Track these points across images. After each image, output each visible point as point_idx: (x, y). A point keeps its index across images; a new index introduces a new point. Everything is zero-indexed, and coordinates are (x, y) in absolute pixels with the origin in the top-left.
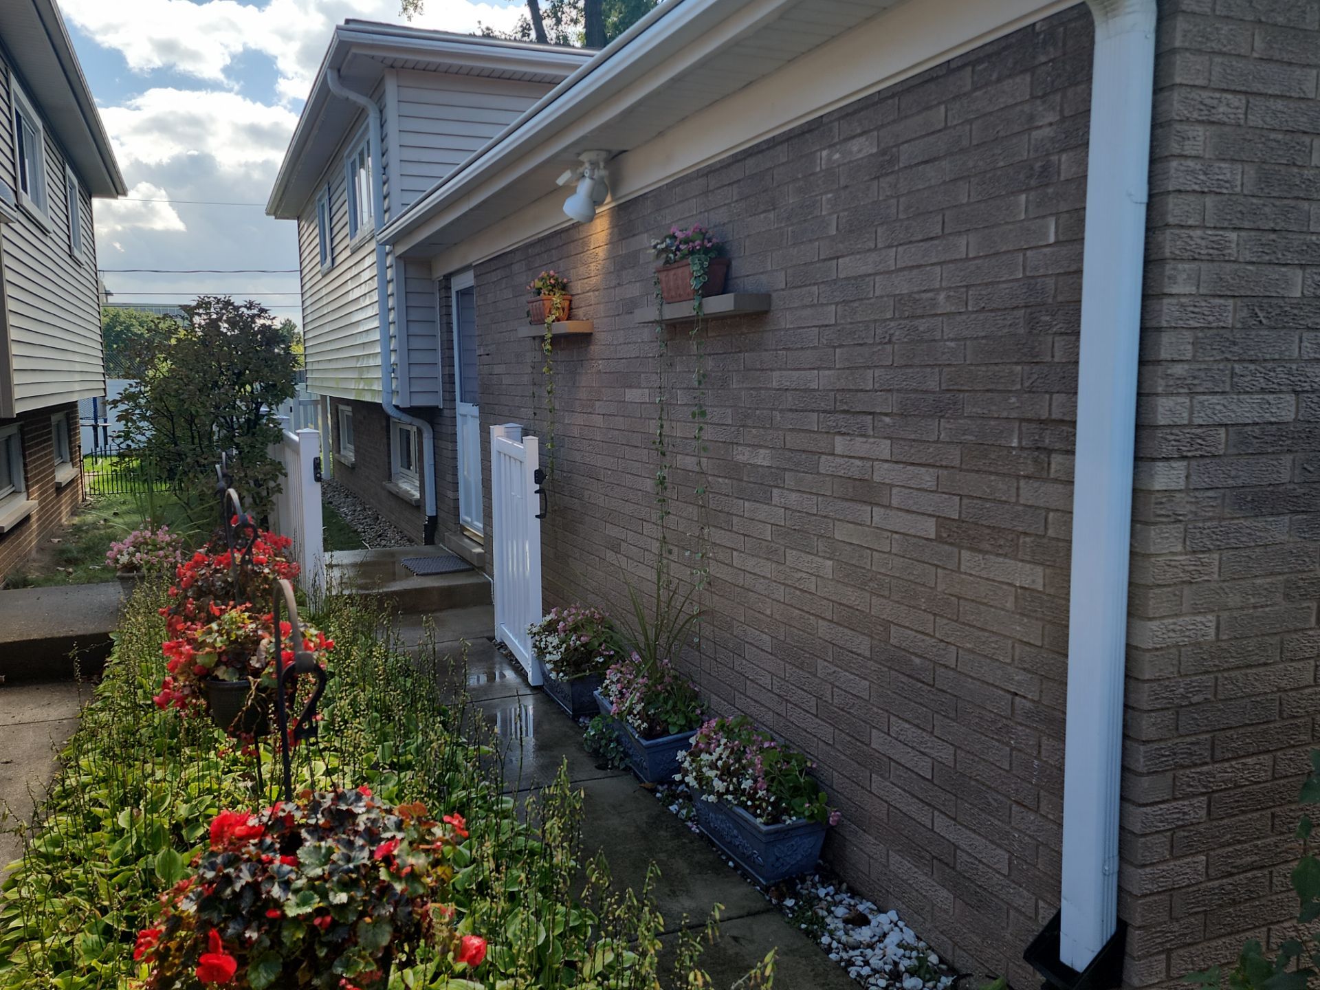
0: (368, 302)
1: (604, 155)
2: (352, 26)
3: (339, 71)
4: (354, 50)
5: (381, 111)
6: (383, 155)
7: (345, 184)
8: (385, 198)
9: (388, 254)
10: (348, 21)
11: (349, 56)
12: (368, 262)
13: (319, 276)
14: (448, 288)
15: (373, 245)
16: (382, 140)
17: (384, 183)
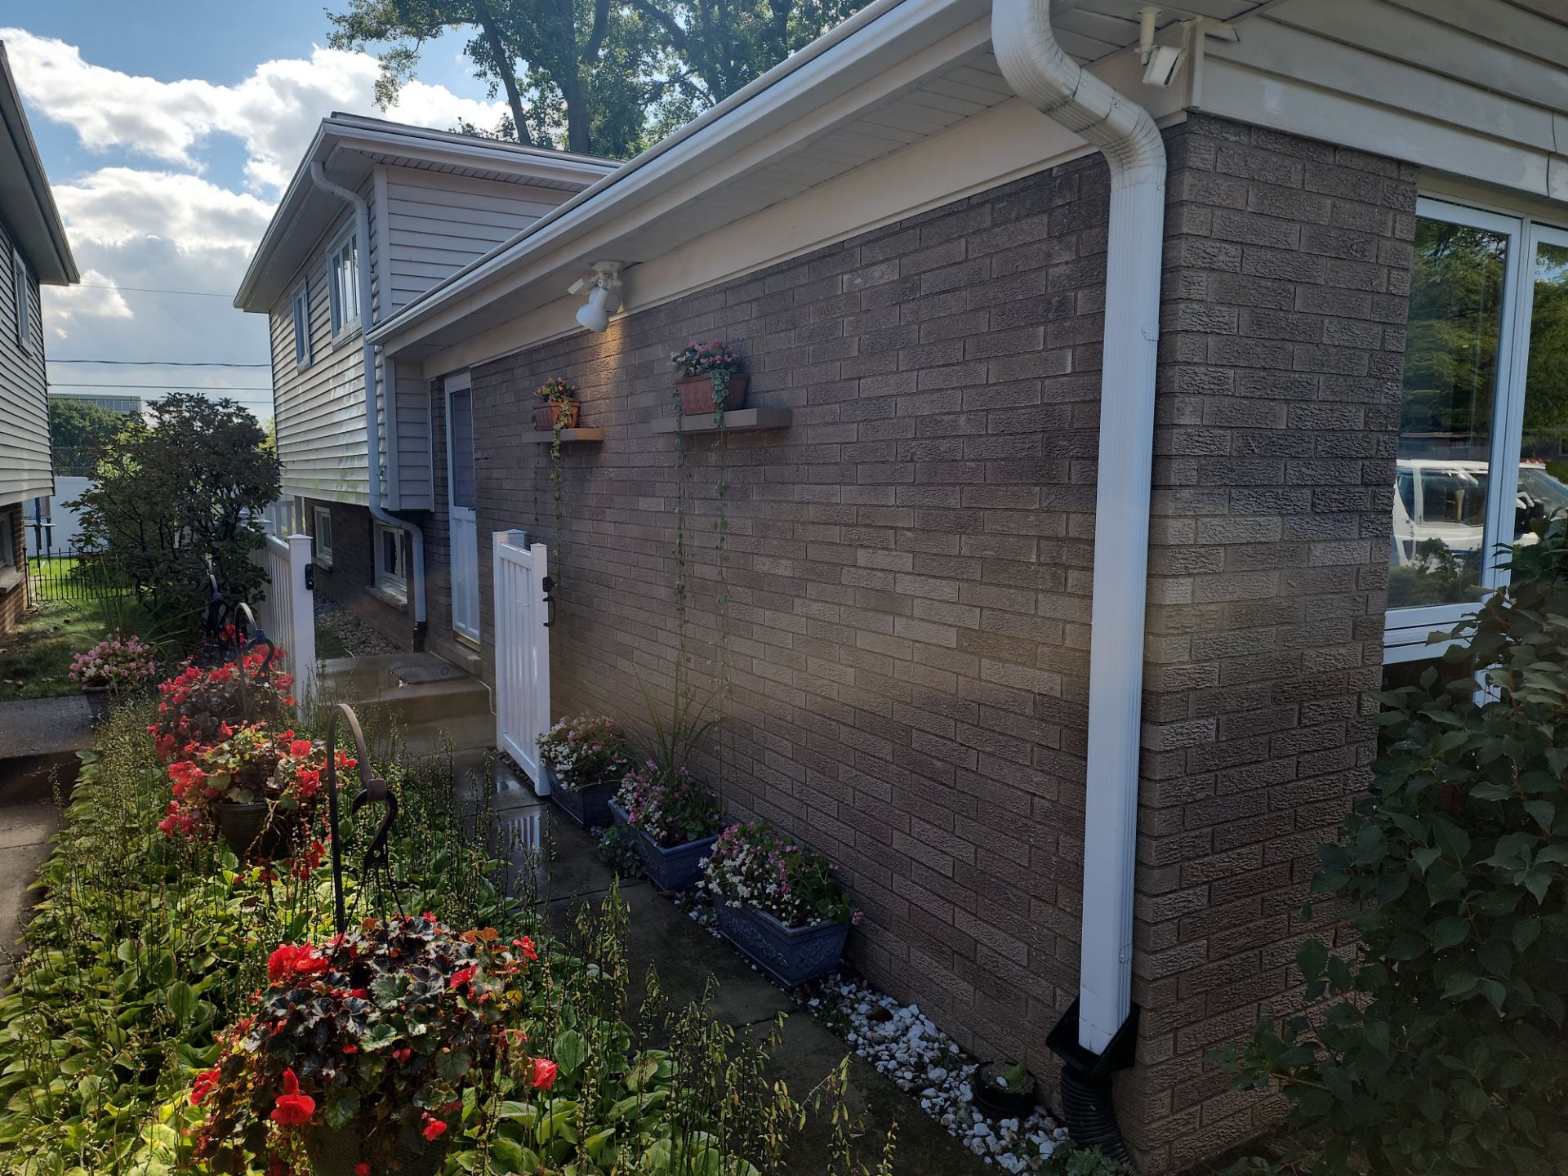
0: (352, 402)
1: (617, 266)
2: (338, 119)
3: (324, 164)
4: (341, 144)
5: (369, 208)
6: (371, 253)
7: (327, 278)
8: (374, 296)
9: (376, 354)
10: (334, 114)
11: (337, 149)
12: (353, 360)
13: (296, 373)
14: (442, 390)
15: (360, 343)
16: (371, 238)
17: (373, 282)
